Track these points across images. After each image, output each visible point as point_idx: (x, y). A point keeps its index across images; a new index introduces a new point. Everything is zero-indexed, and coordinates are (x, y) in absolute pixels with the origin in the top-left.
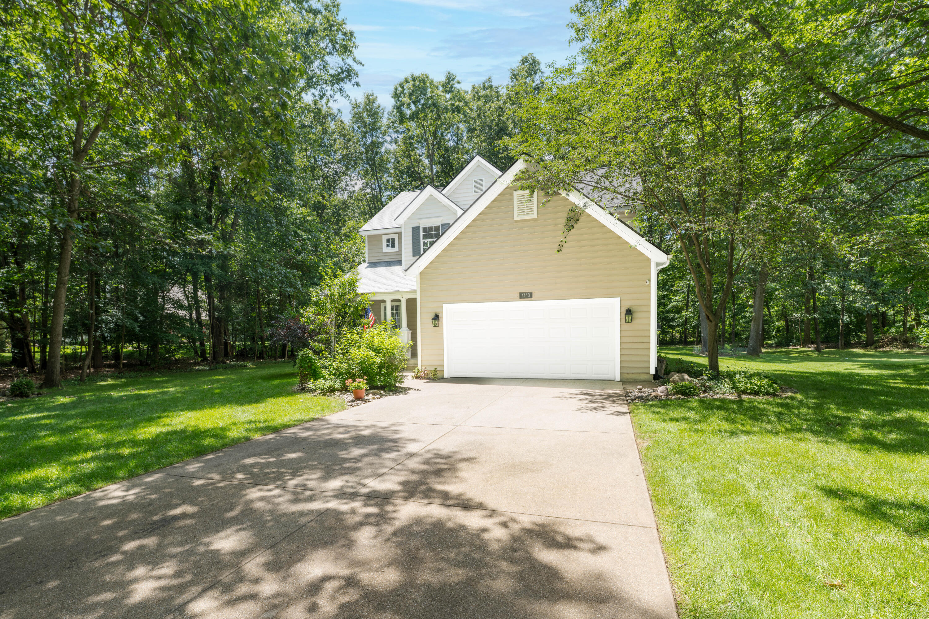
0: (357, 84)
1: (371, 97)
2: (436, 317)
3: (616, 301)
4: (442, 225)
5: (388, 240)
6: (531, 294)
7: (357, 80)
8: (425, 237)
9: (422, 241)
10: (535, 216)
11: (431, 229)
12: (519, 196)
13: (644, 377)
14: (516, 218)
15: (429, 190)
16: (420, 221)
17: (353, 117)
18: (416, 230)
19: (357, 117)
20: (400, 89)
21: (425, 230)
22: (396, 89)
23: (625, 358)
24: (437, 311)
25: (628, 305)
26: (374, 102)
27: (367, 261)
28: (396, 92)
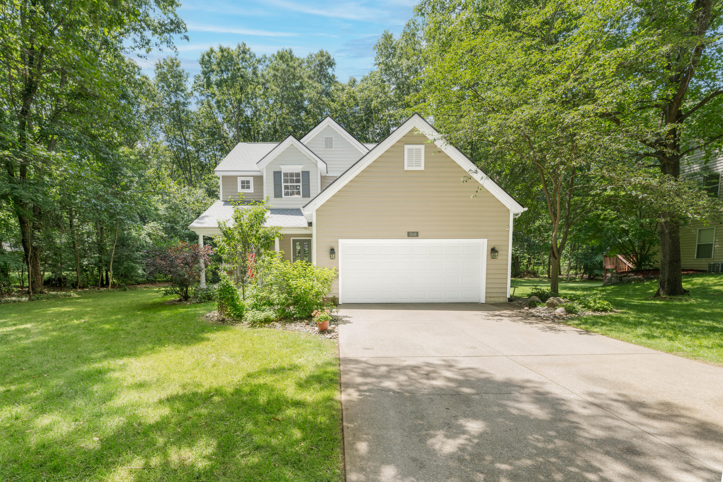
0: (187, 38)
1: (174, 61)
2: (332, 251)
3: (485, 241)
4: (302, 172)
5: (243, 182)
6: (417, 233)
7: (186, 34)
8: (286, 181)
9: (283, 185)
10: (422, 168)
11: (292, 175)
12: (410, 150)
13: (502, 300)
14: (406, 168)
15: (291, 140)
16: (281, 167)
17: (158, 76)
18: (277, 175)
19: (162, 78)
20: (207, 58)
21: (286, 175)
22: (204, 56)
23: (490, 286)
24: (333, 245)
25: (493, 245)
26: (177, 66)
27: (221, 198)
28: (203, 60)
